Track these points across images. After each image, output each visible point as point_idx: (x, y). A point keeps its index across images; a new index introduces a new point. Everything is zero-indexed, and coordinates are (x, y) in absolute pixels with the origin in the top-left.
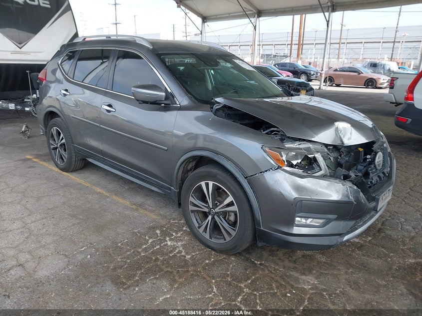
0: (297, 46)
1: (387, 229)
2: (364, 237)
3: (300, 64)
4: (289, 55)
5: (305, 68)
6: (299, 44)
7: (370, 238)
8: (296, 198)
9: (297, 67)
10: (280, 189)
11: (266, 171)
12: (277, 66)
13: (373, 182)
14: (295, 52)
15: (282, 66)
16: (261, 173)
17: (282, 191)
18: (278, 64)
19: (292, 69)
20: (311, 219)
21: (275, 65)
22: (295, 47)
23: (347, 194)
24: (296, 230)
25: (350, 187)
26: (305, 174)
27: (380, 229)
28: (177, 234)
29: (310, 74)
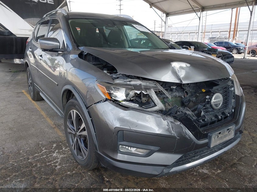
0: (233, 32)
1: (241, 165)
2: (214, 170)
3: (234, 43)
4: (228, 37)
5: (236, 45)
6: (234, 31)
7: (219, 171)
8: (116, 127)
9: (230, 44)
10: (106, 119)
11: (98, 102)
12: (216, 43)
13: (206, 120)
14: (232, 36)
15: (220, 44)
16: (95, 104)
17: (108, 121)
18: (217, 43)
19: (227, 46)
20: (135, 149)
21: (215, 44)
22: (232, 33)
23: (168, 129)
24: (120, 157)
25: (172, 122)
26: (141, 108)
27: (235, 164)
28: (66, 148)
29: (240, 49)
